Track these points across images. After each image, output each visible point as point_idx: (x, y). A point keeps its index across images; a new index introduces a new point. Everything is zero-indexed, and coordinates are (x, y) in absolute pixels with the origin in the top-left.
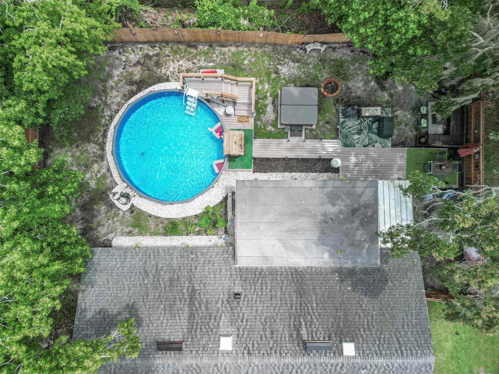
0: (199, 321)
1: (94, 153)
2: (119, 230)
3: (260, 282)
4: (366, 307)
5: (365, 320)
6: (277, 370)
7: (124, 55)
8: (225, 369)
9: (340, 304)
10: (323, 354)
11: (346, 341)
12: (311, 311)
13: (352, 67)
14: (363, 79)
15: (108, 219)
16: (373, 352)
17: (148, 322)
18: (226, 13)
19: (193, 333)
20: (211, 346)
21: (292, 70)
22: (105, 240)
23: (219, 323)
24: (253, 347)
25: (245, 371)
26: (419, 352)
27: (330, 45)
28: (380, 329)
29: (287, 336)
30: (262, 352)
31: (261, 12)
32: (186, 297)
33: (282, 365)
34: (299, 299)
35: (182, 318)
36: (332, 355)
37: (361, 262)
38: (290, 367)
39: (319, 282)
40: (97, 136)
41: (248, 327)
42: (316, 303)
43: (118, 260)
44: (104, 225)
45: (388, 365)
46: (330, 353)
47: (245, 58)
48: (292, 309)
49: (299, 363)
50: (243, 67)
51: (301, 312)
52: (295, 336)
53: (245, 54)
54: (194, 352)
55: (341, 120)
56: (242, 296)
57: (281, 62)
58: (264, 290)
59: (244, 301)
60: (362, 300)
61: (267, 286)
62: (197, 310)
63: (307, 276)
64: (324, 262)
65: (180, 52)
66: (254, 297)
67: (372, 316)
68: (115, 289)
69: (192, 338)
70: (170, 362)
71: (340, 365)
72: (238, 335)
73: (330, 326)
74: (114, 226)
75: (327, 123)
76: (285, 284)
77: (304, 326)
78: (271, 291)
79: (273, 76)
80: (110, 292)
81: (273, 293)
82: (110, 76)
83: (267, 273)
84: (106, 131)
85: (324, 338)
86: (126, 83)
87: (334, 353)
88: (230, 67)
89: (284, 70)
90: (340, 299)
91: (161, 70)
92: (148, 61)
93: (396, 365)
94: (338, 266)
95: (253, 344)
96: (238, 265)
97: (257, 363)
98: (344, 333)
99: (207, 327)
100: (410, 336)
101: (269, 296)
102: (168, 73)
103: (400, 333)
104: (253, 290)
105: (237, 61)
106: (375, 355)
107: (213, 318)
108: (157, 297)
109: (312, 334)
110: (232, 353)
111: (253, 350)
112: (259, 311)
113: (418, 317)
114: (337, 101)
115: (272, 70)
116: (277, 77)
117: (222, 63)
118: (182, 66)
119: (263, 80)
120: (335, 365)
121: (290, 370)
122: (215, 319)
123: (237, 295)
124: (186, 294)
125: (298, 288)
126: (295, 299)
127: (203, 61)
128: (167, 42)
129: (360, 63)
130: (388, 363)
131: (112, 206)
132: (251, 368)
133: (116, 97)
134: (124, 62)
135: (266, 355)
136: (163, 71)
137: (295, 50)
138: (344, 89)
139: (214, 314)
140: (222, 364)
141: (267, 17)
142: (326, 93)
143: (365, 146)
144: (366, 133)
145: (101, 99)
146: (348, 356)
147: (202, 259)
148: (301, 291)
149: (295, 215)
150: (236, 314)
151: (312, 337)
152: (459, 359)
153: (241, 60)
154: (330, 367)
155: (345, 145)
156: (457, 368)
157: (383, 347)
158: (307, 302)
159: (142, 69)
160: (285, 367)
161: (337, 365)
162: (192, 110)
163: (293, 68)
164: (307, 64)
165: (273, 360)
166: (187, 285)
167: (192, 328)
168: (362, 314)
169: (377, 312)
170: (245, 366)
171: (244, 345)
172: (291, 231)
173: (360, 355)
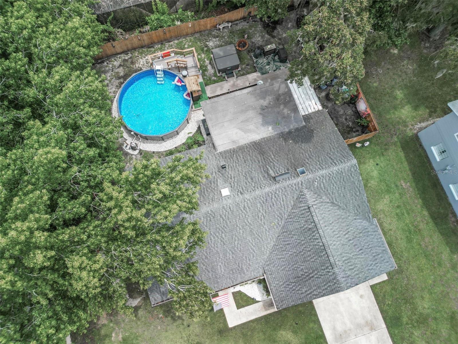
0: (204, 187)
3: (235, 156)
4: (304, 147)
5: (307, 154)
6: (263, 199)
7: (110, 64)
8: (230, 208)
9: (288, 151)
10: (287, 180)
11: (299, 168)
12: (272, 160)
13: (251, 31)
14: (260, 36)
15: (127, 163)
16: (317, 169)
18: (166, 19)
19: (203, 194)
20: (216, 197)
23: (217, 184)
24: (243, 190)
25: (243, 206)
26: (346, 160)
27: (233, 23)
28: (317, 156)
29: (262, 177)
30: (249, 190)
31: (186, 14)
33: (264, 195)
34: (262, 157)
36: (293, 178)
37: (293, 126)
38: (270, 195)
39: (272, 144)
41: (236, 180)
42: (274, 155)
45: (329, 174)
46: (291, 178)
47: (185, 44)
48: (259, 163)
49: (274, 190)
51: (266, 163)
52: (266, 176)
53: (184, 42)
54: (207, 204)
55: (255, 61)
56: (227, 166)
57: (207, 40)
58: (239, 159)
59: (229, 168)
60: (301, 145)
61: (240, 157)
63: (263, 144)
64: (270, 133)
65: (144, 52)
66: (234, 164)
67: (310, 151)
69: (203, 197)
71: (300, 183)
72: (231, 186)
73: (286, 164)
75: (247, 65)
76: (251, 152)
77: (270, 169)
78: (243, 158)
79: (205, 49)
81: (245, 159)
83: (238, 150)
85: (285, 171)
86: (116, 79)
87: (294, 177)
89: (211, 44)
90: (287, 149)
92: (126, 63)
93: (335, 172)
94: (280, 132)
95: (242, 188)
96: (218, 151)
97: (248, 198)
98: (296, 165)
99: (211, 188)
100: (337, 154)
101: (243, 161)
102: (140, 66)
103: (330, 154)
104: (232, 161)
105: (180, 47)
106: (319, 170)
107: (212, 183)
109: (277, 172)
110: (231, 197)
111: (243, 191)
112: (240, 171)
113: (338, 143)
114: (249, 52)
115: (203, 46)
116: (208, 49)
118: (148, 59)
119: (200, 53)
120: (297, 184)
121: (271, 197)
122: (214, 183)
123: (223, 167)
125: (259, 152)
126: (259, 157)
128: (134, 49)
129: (255, 27)
130: (329, 172)
131: (126, 154)
132: (246, 203)
133: (111, 88)
134: (111, 67)
135: (252, 191)
136: (137, 65)
137: (213, 32)
138: (250, 44)
139: (213, 180)
140: (227, 205)
141: (191, 16)
142: (240, 49)
143: (274, 71)
144: (272, 64)
148: (262, 152)
149: (243, 111)
150: (226, 176)
151: (278, 173)
152: (385, 180)
153: (183, 46)
154: (295, 187)
155: (263, 74)
156: (387, 186)
157: (323, 164)
158: (267, 157)
159: (123, 68)
160: (267, 196)
161: (298, 183)
162: (162, 79)
163: (216, 42)
164: (224, 37)
165: (258, 192)
168: (303, 152)
169: (312, 148)
170: (241, 203)
171: (237, 190)
172: (244, 121)
173: (310, 173)
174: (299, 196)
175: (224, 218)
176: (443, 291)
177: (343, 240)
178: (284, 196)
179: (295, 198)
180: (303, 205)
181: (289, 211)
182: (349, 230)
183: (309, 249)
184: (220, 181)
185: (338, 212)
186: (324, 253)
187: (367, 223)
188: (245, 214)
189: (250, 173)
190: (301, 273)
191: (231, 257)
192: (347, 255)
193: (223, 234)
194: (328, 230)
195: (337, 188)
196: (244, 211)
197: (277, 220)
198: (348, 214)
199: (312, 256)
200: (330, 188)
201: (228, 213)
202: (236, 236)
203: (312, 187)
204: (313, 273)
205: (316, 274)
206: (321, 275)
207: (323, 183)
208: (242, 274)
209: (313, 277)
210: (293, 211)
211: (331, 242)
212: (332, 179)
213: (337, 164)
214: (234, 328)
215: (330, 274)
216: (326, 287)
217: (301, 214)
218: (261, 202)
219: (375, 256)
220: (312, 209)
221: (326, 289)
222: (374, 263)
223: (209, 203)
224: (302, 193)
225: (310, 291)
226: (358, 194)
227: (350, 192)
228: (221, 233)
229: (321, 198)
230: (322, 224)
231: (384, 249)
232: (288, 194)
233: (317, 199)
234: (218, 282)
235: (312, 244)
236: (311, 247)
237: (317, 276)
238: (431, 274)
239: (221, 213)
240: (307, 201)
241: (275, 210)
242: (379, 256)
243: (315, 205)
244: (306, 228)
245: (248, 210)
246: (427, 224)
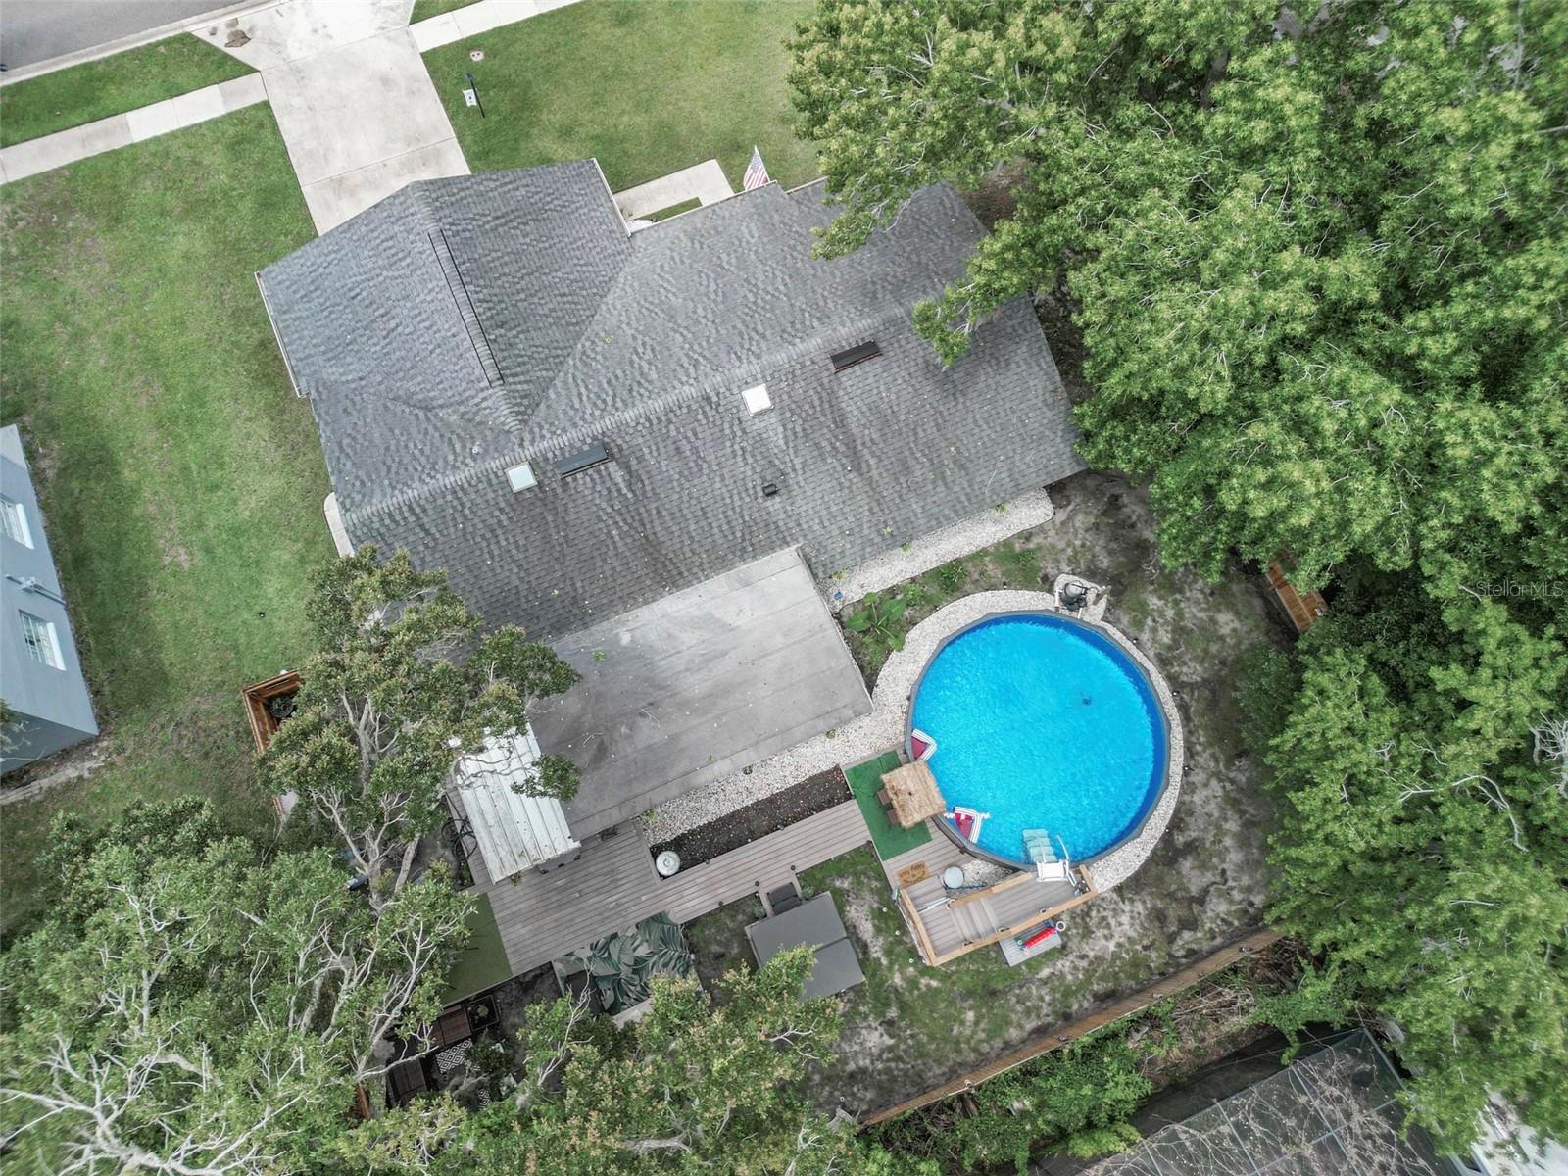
0: (822, 419)
1: (1185, 664)
2: (1052, 533)
3: (739, 534)
4: (510, 570)
5: (503, 543)
6: (642, 391)
7: (1240, 902)
9: (564, 555)
10: (567, 449)
11: (529, 489)
12: (618, 519)
15: (1083, 545)
16: (471, 490)
17: (914, 382)
20: (783, 385)
21: (856, 1047)
22: (1069, 503)
23: (785, 430)
24: (704, 412)
25: (701, 367)
26: (377, 525)
28: (469, 537)
29: (647, 456)
30: (685, 410)
31: (995, 1145)
32: (866, 451)
33: (637, 402)
34: (649, 532)
35: (855, 412)
36: (550, 455)
38: (619, 404)
39: (620, 582)
40: (1197, 701)
41: (728, 444)
42: (612, 537)
43: (1024, 467)
44: (1086, 531)
45: (432, 478)
46: (555, 456)
47: (977, 1023)
48: (657, 508)
49: (607, 417)
50: (971, 1001)
51: (636, 509)
52: (634, 462)
53: (983, 1035)
54: (808, 363)
56: (761, 494)
57: (890, 1056)
58: (723, 521)
59: (754, 487)
60: (521, 579)
61: (721, 531)
62: (836, 437)
63: (648, 583)
64: (624, 624)
65: (1127, 968)
66: (738, 503)
67: (492, 557)
68: (1002, 414)
69: (822, 385)
70: (843, 331)
71: (527, 443)
72: (741, 422)
73: (571, 505)
74: (1066, 538)
75: (723, 955)
77: (622, 485)
78: (710, 524)
79: (893, 1012)
80: (1008, 405)
81: (703, 523)
82: (1243, 842)
83: (730, 556)
84: (1186, 719)
85: (575, 480)
86: (1202, 841)
87: (546, 459)
88: (1000, 986)
89: (875, 1038)
90: (567, 563)
91: (1145, 908)
92: (1183, 913)
93: (417, 484)
94: (593, 629)
95: (706, 418)
96: (793, 548)
97: (686, 388)
98: (539, 503)
99: (803, 415)
101: (710, 515)
102: (1127, 907)
103: (427, 546)
104: (745, 513)
105: (992, 1008)
106: (466, 486)
107: (800, 434)
108: (920, 430)
109: (601, 477)
110: (739, 387)
111: (702, 407)
112: (718, 479)
115: (902, 1024)
116: (883, 1014)
117: (1021, 987)
118: (1106, 937)
119: (911, 992)
120: (538, 439)
121: (618, 399)
122: (795, 433)
123: (771, 492)
124: (868, 456)
125: (659, 551)
126: (658, 529)
127: (1066, 970)
130: (433, 481)
131: (1092, 574)
132: (693, 376)
133: (1207, 801)
134: (1232, 888)
135: (675, 408)
136: (1139, 907)
137: (872, 1100)
139: (800, 441)
140: (749, 362)
141: (974, 1140)
143: (615, 936)
144: (623, 968)
145: (1232, 781)
146: (518, 463)
147: (866, 532)
148: (651, 550)
149: (723, 691)
150: (759, 457)
151: (599, 472)
152: (242, 566)
153: (983, 1017)
154: (544, 432)
155: (660, 919)
156: (240, 548)
157: (453, 507)
158: (633, 532)
159: (1187, 890)
160: (629, 400)
161: (533, 442)
162: (1034, 840)
163: (856, 1052)
165: (658, 404)
166: (875, 473)
167: (829, 402)
168: (514, 552)
169: (485, 569)
170: (706, 375)
171: (721, 409)
172: (716, 657)
173: (495, 474)
174: (530, 411)
175: (753, 334)
176: (125, 276)
177: (405, 311)
178: (577, 406)
179: (542, 406)
180: (519, 387)
181: (562, 374)
182: (383, 343)
183: (504, 279)
184: (777, 439)
185: (411, 386)
186: (463, 267)
187: (325, 376)
188: (695, 352)
189: (686, 473)
190: (528, 228)
191: (724, 257)
192: (396, 274)
193: (752, 299)
194: (446, 327)
195: (411, 445)
196: (696, 356)
197: (598, 349)
198: (383, 387)
199: (497, 263)
200: (432, 444)
201: (742, 347)
202: (715, 301)
203: (489, 438)
204: (497, 227)
205: (488, 222)
206: (473, 219)
207: (454, 453)
208: (689, 229)
209: (497, 218)
210: (551, 374)
211: (440, 296)
212: (424, 467)
213: (405, 508)
214: (703, 160)
215: (450, 220)
216: (462, 194)
217: (525, 363)
218: (646, 385)
219: (316, 290)
220: (492, 374)
221: (462, 190)
222: (322, 270)
223: (803, 366)
224: (520, 417)
225: (505, 189)
226: (346, 441)
227: (371, 441)
228: (759, 301)
229: (463, 414)
230: (463, 340)
231: (284, 317)
232: (565, 412)
233: (475, 409)
234: (755, 206)
235: (497, 291)
236: (499, 283)
237: (485, 219)
238: (150, 315)
239: (763, 345)
240: (506, 397)
241: (603, 372)
242: (302, 293)
243: (482, 390)
244: (511, 329)
245: (685, 361)
246: (132, 446)
